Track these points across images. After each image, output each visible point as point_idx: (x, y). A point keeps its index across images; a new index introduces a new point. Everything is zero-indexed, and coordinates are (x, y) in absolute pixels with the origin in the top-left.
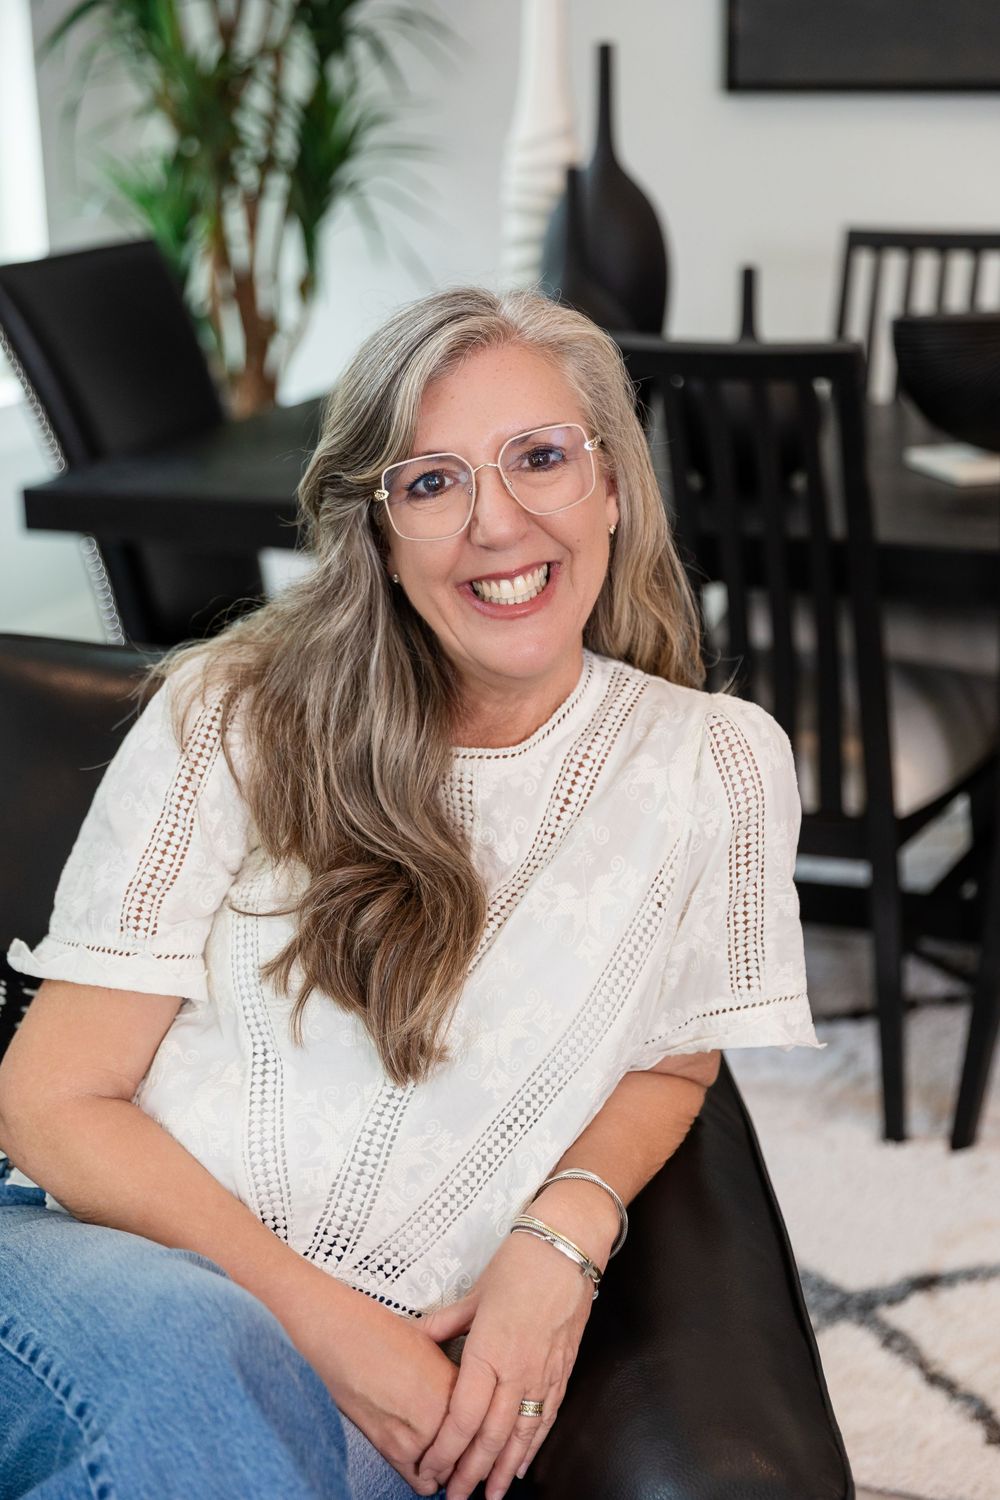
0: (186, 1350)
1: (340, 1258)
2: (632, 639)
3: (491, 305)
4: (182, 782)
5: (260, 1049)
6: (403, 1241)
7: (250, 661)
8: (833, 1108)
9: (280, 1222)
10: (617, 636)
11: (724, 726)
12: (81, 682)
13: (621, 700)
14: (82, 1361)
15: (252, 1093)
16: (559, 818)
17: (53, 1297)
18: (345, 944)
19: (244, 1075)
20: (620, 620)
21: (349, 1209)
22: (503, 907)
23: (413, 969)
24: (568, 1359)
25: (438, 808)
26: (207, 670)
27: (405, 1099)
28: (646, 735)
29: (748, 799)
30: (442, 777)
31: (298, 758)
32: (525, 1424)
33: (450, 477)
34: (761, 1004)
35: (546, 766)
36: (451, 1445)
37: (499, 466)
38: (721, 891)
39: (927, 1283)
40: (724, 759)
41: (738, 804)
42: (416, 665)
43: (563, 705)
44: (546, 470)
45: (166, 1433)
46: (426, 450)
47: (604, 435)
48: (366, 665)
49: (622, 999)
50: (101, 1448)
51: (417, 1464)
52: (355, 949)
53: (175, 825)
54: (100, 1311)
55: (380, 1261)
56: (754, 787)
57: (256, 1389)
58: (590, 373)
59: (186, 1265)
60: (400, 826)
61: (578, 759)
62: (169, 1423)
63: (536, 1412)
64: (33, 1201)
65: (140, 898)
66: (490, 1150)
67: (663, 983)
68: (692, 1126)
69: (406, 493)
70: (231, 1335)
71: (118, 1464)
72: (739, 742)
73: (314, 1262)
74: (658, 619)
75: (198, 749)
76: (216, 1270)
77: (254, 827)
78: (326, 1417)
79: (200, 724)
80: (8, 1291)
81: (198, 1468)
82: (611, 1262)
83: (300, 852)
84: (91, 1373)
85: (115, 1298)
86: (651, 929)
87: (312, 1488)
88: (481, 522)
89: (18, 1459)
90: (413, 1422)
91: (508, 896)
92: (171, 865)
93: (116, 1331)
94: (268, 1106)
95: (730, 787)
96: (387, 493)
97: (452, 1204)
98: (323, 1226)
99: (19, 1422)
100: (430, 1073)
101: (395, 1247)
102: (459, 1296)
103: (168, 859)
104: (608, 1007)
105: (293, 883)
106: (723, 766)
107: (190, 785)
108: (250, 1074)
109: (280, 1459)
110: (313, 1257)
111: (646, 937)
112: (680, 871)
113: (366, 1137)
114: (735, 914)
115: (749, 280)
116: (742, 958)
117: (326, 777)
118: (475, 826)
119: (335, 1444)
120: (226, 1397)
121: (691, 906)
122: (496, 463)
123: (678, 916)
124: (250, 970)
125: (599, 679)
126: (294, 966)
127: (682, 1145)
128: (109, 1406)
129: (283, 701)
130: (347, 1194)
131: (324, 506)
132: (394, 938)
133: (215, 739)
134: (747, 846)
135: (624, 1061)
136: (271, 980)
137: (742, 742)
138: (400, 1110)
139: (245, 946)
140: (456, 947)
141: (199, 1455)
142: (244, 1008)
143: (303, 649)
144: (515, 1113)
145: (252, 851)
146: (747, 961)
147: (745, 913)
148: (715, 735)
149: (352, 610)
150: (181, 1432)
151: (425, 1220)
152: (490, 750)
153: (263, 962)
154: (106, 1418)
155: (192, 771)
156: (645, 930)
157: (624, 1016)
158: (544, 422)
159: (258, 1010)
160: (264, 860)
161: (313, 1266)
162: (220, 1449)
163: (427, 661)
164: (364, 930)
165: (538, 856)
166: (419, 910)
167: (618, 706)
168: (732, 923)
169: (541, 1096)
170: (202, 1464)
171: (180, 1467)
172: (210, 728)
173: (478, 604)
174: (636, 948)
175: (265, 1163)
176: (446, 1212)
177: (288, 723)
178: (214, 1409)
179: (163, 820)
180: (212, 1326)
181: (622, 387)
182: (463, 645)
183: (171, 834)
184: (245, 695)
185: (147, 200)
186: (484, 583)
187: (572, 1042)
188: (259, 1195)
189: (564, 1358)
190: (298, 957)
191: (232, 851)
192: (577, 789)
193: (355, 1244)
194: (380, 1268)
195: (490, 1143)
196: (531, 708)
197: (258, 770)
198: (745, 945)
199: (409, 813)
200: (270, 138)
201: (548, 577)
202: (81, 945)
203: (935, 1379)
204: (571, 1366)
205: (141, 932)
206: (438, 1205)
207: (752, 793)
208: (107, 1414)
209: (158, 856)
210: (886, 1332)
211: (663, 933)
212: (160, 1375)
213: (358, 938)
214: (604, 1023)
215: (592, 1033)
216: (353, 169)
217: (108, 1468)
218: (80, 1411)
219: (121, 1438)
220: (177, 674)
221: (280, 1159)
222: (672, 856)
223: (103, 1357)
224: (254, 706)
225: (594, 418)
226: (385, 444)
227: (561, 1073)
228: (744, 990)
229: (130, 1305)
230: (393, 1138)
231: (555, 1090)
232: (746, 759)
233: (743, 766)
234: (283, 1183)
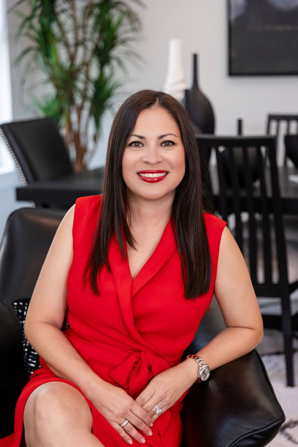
115: (240, 123)
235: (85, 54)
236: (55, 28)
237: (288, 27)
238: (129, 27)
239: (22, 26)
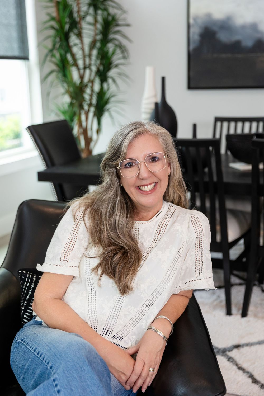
0: (75, 354)
1: (108, 335)
2: (173, 198)
3: (143, 125)
4: (75, 228)
5: (90, 288)
6: (123, 332)
7: (89, 202)
8: (215, 308)
9: (95, 327)
10: (170, 197)
11: (194, 217)
12: (51, 210)
13: (171, 211)
14: (51, 357)
15: (89, 298)
16: (158, 237)
17: (45, 343)
18: (110, 264)
19: (87, 294)
20: (170, 194)
21: (111, 324)
22: (145, 256)
23: (126, 269)
24: (160, 359)
25: (131, 234)
26: (80, 204)
27: (123, 299)
28: (177, 219)
29: (200, 233)
30: (132, 227)
31: (100, 223)
32: (150, 373)
33: (134, 163)
34: (202, 279)
35: (155, 226)
36: (134, 378)
37: (145, 161)
38: (194, 253)
39: (237, 346)
40: (194, 224)
41: (197, 233)
42: (126, 203)
43: (158, 212)
44: (155, 162)
45: (70, 373)
46: (129, 157)
47: (168, 154)
48: (115, 203)
49: (172, 277)
50: (56, 376)
51: (126, 383)
52: (113, 265)
53: (73, 238)
54: (55, 346)
55: (118, 336)
56: (201, 230)
57: (90, 363)
58: (165, 140)
59: (74, 336)
60: (123, 239)
61: (162, 224)
62: (71, 371)
63: (153, 371)
64: (40, 324)
65: (65, 254)
66: (142, 311)
67: (180, 274)
68: (186, 307)
69: (124, 167)
70: (85, 351)
71: (60, 380)
72: (197, 220)
73: (103, 336)
74: (179, 194)
75: (78, 221)
76: (81, 337)
77: (91, 238)
78: (106, 371)
79: (78, 215)
80: (35, 342)
81: (77, 381)
82: (170, 337)
83: (101, 244)
84: (53, 359)
85: (58, 343)
86: (178, 261)
87: (103, 387)
88: (141, 174)
89: (38, 378)
90: (125, 373)
91: (147, 254)
92: (72, 247)
93: (59, 350)
94: (92, 301)
95: (195, 230)
96: (120, 167)
97: (134, 323)
98: (105, 328)
99: (38, 370)
100: (129, 293)
101: (121, 333)
102: (135, 344)
103: (71, 245)
104: (168, 279)
105: (99, 250)
106: (194, 225)
107: (76, 229)
108: (88, 294)
109: (96, 379)
110: (103, 335)
111: (177, 263)
112: (184, 249)
113: (115, 308)
114: (197, 258)
115: (195, 126)
116: (198, 268)
117: (106, 227)
118: (139, 239)
119: (108, 377)
120: (84, 365)
121: (187, 257)
122: (144, 161)
123: (184, 259)
124: (89, 270)
125: (166, 206)
126: (99, 269)
127: (184, 311)
128: (58, 367)
129: (97, 210)
130: (110, 321)
131: (106, 169)
132: (122, 262)
133: (82, 219)
134: (200, 243)
135: (172, 291)
136: (94, 272)
137: (198, 220)
138: (122, 302)
139: (88, 264)
140: (135, 265)
141: (78, 378)
142: (87, 278)
143: (102, 199)
144: (148, 303)
145: (90, 244)
146: (199, 269)
147: (199, 258)
148: (192, 218)
149: (113, 192)
150: (74, 373)
151: (128, 327)
152: (143, 222)
153: (92, 268)
154: (57, 369)
155: (77, 226)
156: (177, 262)
157: (172, 281)
158: (155, 152)
159: (91, 279)
160: (93, 245)
161: (102, 337)
162: (82, 377)
163: (129, 202)
164: (115, 260)
165: (153, 245)
166: (127, 256)
167: (170, 212)
168: (196, 260)
169: (154, 299)
170: (78, 380)
171: (73, 381)
172: (81, 216)
173: (140, 191)
174: (175, 265)
175: (92, 314)
176: (132, 325)
177: (98, 216)
178: (81, 368)
179: (70, 237)
180: (80, 349)
181: (172, 143)
182: (137, 200)
183: (72, 240)
184: (89, 209)
185: (64, 113)
186: (141, 187)
187: (161, 287)
188: (91, 321)
189: (159, 359)
190: (100, 267)
191: (86, 244)
192: (162, 230)
193: (112, 332)
194: (118, 338)
195: (143, 310)
196: (151, 214)
197: (91, 225)
198: (199, 266)
199: (124, 236)
200: (91, 100)
201: (155, 185)
202: (52, 264)
203: (240, 368)
204: (161, 360)
205: (65, 261)
206: (131, 323)
207: (200, 231)
208: (57, 368)
209: (69, 244)
210: (228, 357)
211: (181, 262)
212: (69, 360)
213: (114, 262)
214: (168, 282)
215: (165, 285)
216: (108, 106)
217: (57, 380)
218: (51, 368)
219: (60, 374)
220: (73, 205)
221: (95, 313)
222: (183, 245)
223: (56, 356)
224: (90, 212)
225: (165, 150)
226: (120, 156)
227: (158, 294)
228: (199, 276)
229: (62, 344)
230: (121, 308)
231: (157, 298)
232: (199, 224)
233: (198, 225)
234: (96, 318)
235: (90, 74)
236: (69, 57)
237: (229, 55)
238: (121, 56)
239: (46, 56)
